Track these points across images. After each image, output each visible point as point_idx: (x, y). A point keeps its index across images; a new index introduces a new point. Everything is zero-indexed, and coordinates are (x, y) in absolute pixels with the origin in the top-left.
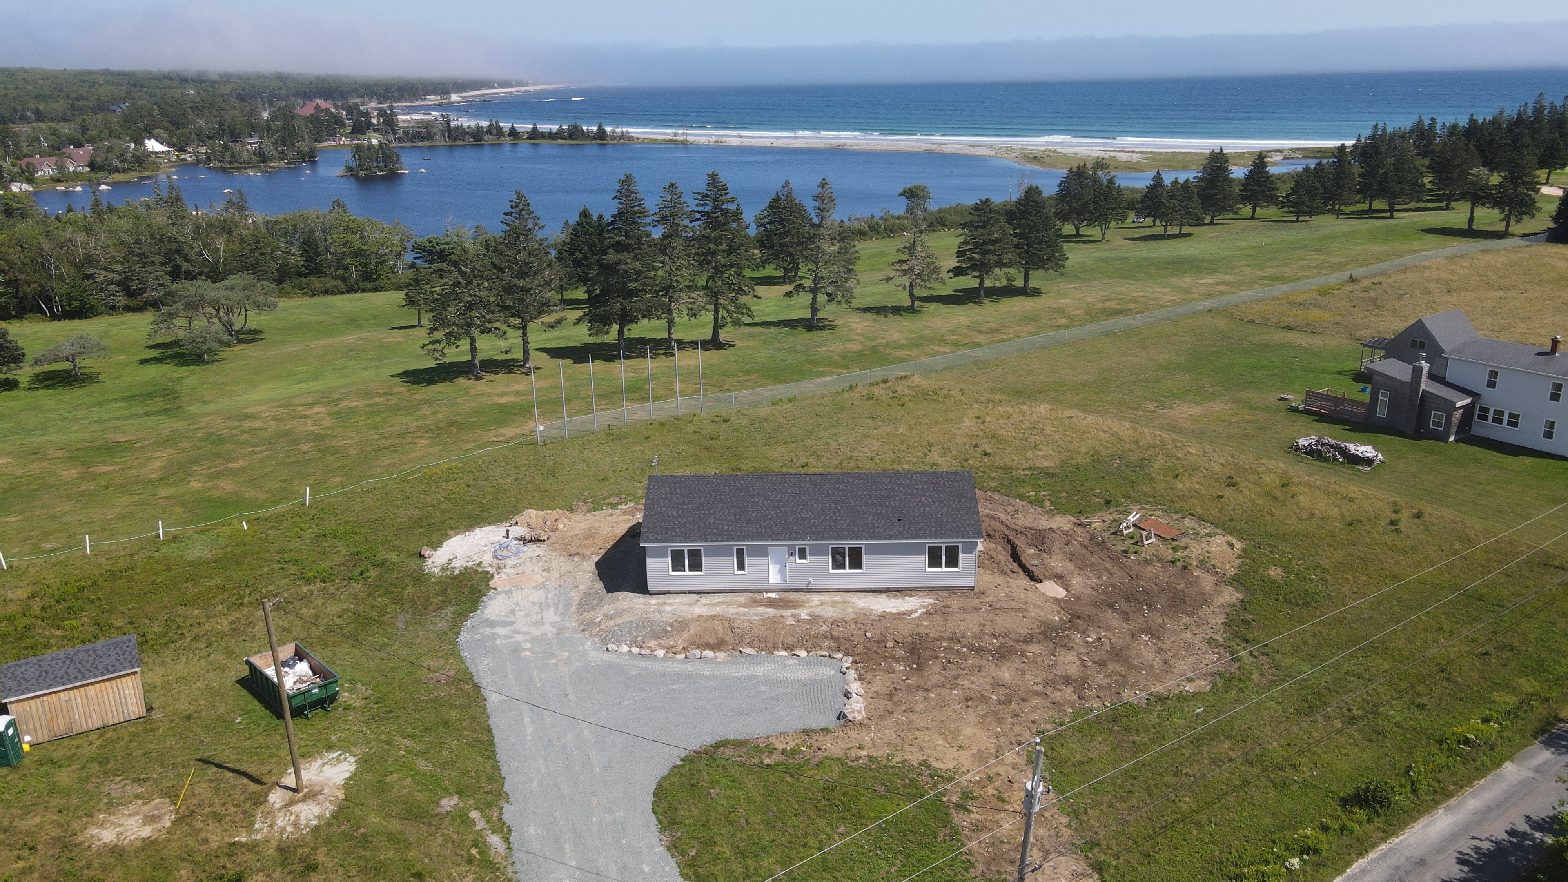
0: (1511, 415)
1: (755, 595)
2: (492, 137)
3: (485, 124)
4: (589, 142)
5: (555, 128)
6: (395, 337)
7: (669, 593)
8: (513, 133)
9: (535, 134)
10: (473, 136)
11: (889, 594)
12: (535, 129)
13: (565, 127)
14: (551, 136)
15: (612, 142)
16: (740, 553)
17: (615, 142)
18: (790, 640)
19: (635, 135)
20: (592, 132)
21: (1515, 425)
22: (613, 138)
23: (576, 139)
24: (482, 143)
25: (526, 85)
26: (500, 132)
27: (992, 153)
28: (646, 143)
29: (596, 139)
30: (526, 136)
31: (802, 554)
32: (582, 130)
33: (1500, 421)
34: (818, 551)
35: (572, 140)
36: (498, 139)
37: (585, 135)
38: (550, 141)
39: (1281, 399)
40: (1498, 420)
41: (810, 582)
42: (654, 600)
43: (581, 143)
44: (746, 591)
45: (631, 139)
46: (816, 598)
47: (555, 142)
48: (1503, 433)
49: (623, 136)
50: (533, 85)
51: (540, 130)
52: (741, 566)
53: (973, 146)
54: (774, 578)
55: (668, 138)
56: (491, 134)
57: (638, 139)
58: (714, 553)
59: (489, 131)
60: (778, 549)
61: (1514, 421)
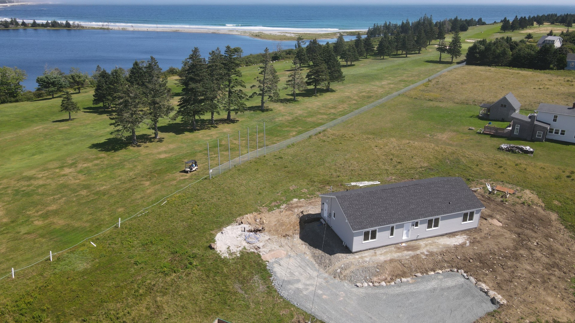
0: (562, 131)
1: (396, 245)
2: (13, 26)
3: (9, 20)
4: (62, 28)
5: (44, 22)
6: (63, 126)
7: (361, 251)
8: (24, 24)
9: (34, 25)
10: (4, 26)
11: (447, 235)
12: (35, 23)
13: (50, 22)
14: (43, 25)
15: (74, 29)
16: (392, 229)
17: (75, 28)
18: (431, 266)
19: (84, 26)
20: (63, 24)
21: (563, 134)
22: (74, 27)
23: (56, 27)
24: (9, 28)
25: (13, 2)
26: (17, 24)
27: (239, 34)
28: (90, 29)
29: (65, 27)
30: (30, 25)
31: (417, 225)
32: (58, 23)
33: (558, 133)
34: (422, 223)
35: (54, 27)
36: (17, 27)
37: (60, 25)
38: (43, 28)
39: (470, 129)
40: (557, 132)
41: (418, 236)
42: (357, 256)
43: (59, 29)
44: (392, 244)
45: (83, 27)
46: (422, 243)
47: (46, 28)
48: (559, 137)
49: (78, 26)
50: (16, 2)
51: (37, 23)
52: (392, 234)
53: (231, 31)
54: (405, 238)
55: (100, 27)
56: (13, 24)
57: (86, 27)
58: (381, 230)
59: (12, 23)
60: (408, 224)
61: (563, 133)
